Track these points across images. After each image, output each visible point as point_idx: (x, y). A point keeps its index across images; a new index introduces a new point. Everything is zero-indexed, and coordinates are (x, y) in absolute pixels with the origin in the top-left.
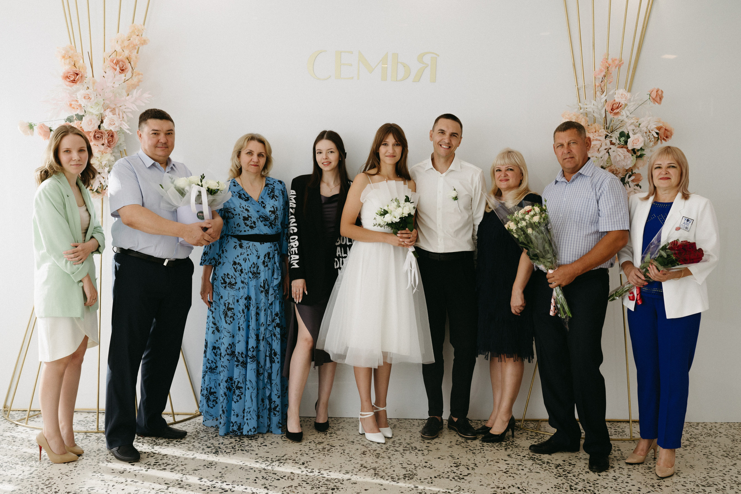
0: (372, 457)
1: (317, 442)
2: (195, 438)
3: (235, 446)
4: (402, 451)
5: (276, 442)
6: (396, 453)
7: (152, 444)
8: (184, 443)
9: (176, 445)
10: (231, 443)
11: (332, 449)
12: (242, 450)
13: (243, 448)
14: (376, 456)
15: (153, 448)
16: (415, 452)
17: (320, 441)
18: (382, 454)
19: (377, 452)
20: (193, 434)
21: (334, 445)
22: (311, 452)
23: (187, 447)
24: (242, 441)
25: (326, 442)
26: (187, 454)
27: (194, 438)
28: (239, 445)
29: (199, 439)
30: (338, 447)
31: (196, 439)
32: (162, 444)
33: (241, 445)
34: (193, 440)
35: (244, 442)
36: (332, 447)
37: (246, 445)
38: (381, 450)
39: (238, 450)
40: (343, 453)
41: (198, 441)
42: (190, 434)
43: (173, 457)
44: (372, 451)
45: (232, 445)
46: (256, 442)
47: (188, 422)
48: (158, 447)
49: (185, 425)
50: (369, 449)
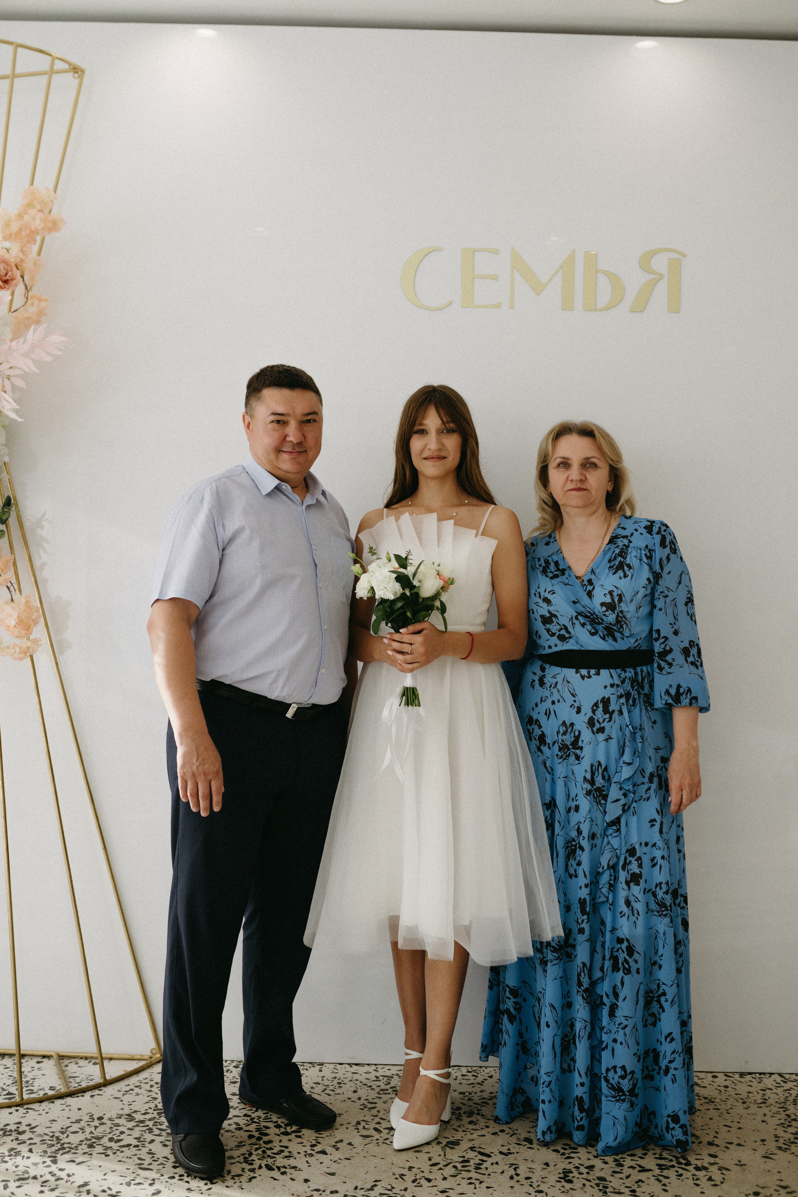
0: (588, 1188)
1: (444, 1143)
2: (154, 1128)
3: (251, 1154)
4: (657, 1171)
5: (346, 1141)
6: (643, 1176)
7: (54, 1149)
8: (129, 1145)
9: (109, 1152)
10: (240, 1145)
11: (485, 1165)
12: (269, 1168)
13: (270, 1161)
14: (598, 1185)
15: (55, 1162)
16: (688, 1175)
17: (451, 1139)
18: (612, 1179)
19: (597, 1173)
20: (148, 1117)
21: (487, 1151)
22: (436, 1175)
23: (135, 1158)
24: (265, 1138)
25: (465, 1140)
26: (137, 1181)
27: (151, 1131)
28: (260, 1152)
29: (164, 1133)
30: (499, 1158)
31: (157, 1132)
32: (76, 1148)
33: (264, 1152)
34: (148, 1137)
35: (270, 1142)
36: (485, 1158)
37: (275, 1151)
38: (604, 1166)
39: (260, 1167)
40: (515, 1177)
41: (162, 1139)
42: (142, 1118)
43: (104, 1191)
44: (583, 1170)
45: (243, 1150)
46: (299, 1140)
47: (133, 1080)
48: (68, 1157)
49: (128, 1088)
50: (576, 1162)
